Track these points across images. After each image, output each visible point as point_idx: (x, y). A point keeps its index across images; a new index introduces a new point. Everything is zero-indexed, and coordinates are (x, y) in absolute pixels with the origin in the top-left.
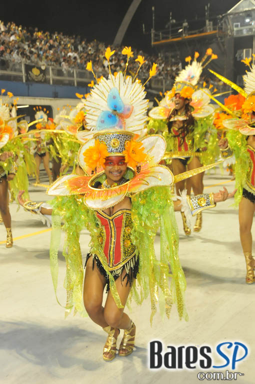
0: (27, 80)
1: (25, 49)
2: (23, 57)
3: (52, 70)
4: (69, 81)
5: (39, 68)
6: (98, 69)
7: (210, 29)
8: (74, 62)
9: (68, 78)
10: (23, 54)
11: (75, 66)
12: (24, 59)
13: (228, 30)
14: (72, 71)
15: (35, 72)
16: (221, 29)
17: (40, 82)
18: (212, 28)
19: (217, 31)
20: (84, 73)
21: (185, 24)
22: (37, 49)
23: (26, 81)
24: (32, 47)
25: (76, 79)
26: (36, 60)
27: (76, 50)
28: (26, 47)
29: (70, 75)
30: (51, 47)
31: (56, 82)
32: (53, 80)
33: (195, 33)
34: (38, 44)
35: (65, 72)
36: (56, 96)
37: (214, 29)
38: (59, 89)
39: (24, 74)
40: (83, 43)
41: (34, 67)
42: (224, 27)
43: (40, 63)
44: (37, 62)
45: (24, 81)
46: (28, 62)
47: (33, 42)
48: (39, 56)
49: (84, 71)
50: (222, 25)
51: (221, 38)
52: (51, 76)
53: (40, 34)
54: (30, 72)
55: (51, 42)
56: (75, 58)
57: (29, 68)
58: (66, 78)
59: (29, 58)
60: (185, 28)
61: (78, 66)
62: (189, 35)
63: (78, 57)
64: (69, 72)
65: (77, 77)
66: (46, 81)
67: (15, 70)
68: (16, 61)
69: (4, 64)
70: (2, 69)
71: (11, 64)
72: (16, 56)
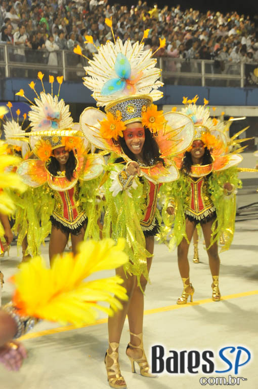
0: (247, 83)
2: (243, 56)
12: (245, 57)
23: (245, 86)
39: (242, 77)
45: (242, 86)
46: (250, 61)
54: (251, 74)
57: (249, 69)
67: (232, 73)
68: (234, 61)
69: (219, 66)
70: (216, 73)
71: (227, 66)
72: (234, 55)
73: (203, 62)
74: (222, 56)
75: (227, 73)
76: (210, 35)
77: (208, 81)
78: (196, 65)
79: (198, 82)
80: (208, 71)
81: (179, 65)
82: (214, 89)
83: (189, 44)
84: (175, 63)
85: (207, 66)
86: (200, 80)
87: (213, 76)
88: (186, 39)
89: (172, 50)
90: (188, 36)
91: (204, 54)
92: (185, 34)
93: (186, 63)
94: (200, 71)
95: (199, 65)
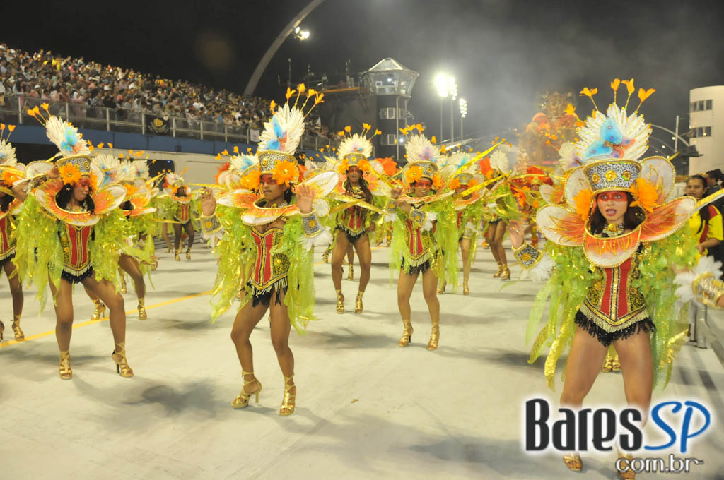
0: (148, 131)
1: (145, 98)
2: (144, 107)
3: (176, 121)
4: (194, 133)
5: (162, 119)
6: (228, 121)
7: (351, 85)
8: (201, 113)
9: (193, 131)
10: (144, 104)
11: (202, 117)
12: (145, 109)
13: (370, 87)
14: (198, 123)
15: (158, 123)
16: (362, 85)
17: (162, 134)
18: (353, 83)
19: (359, 88)
20: (212, 125)
21: (325, 78)
22: (159, 97)
23: (146, 132)
24: (153, 96)
25: (202, 132)
26: (158, 110)
27: (202, 100)
28: (146, 95)
29: (196, 127)
30: (175, 96)
31: (180, 135)
32: (177, 133)
33: (335, 88)
34: (160, 92)
35: (190, 124)
36: (179, 150)
37: (356, 85)
38: (183, 142)
39: (143, 125)
40: (212, 92)
41: (155, 117)
42: (365, 83)
43: (163, 114)
44: (159, 112)
45: (143, 133)
46: (149, 112)
47: (154, 90)
48: (161, 105)
49: (211, 123)
50: (363, 82)
51: (363, 95)
52: (174, 128)
53: (161, 82)
54: (152, 123)
55: (174, 90)
56: (202, 109)
57: (149, 119)
58: (191, 131)
59: (150, 108)
60: (324, 82)
61: (206, 117)
62: (328, 89)
63: (205, 108)
64: (195, 123)
65: (204, 129)
66: (169, 133)
67: (133, 121)
68: (135, 111)
69: (122, 114)
70: (119, 120)
71: (129, 114)
72: (136, 106)
73: (108, 110)
74: (125, 106)
75: (130, 121)
76: (113, 87)
77: (112, 126)
78: (101, 113)
79: (103, 127)
80: (112, 118)
81: (85, 111)
82: (118, 134)
83: (94, 93)
84: (82, 109)
85: (111, 113)
86: (106, 125)
87: (116, 122)
88: (91, 88)
89: (78, 97)
90: (92, 85)
91: (109, 103)
92: (89, 84)
93: (92, 110)
94: (105, 118)
95: (105, 112)
